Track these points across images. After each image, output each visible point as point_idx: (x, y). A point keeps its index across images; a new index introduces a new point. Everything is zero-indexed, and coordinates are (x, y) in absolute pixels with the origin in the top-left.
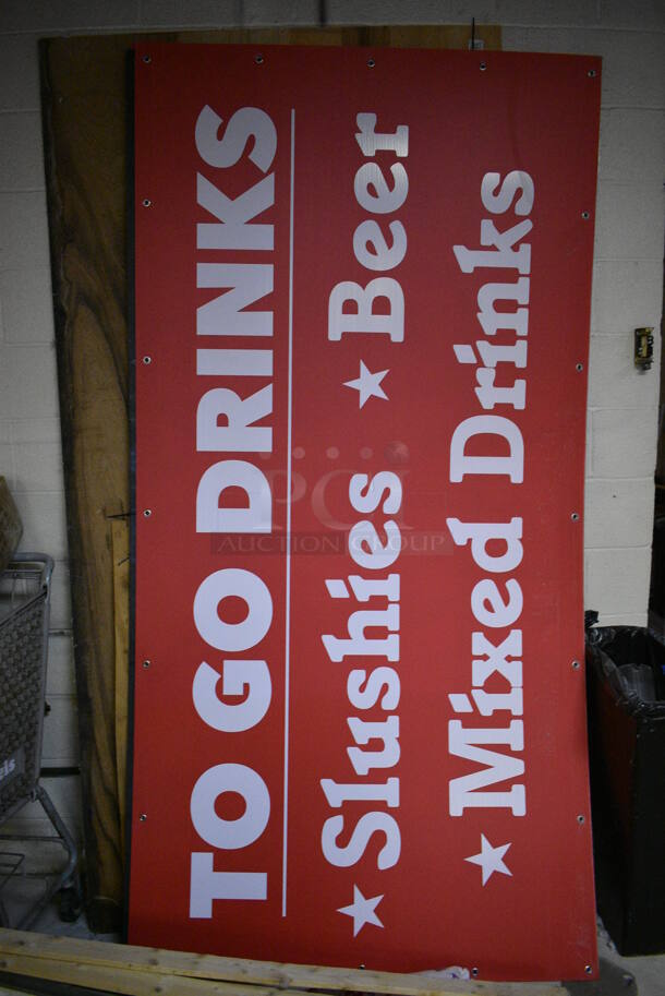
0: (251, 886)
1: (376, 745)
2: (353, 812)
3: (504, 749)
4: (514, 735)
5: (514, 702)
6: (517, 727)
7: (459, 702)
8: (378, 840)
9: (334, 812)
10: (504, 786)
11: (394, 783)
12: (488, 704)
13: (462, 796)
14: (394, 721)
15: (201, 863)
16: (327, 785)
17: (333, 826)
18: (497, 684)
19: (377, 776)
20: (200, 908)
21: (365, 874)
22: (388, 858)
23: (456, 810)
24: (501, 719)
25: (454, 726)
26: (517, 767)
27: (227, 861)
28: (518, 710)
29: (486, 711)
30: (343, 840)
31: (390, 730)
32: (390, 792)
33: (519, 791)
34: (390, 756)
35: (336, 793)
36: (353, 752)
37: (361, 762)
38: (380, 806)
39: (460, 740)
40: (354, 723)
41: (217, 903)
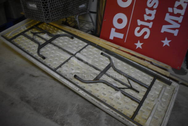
0: (121, 36)
1: (150, 15)
2: (142, 27)
3: (177, 22)
4: (180, 19)
5: (182, 12)
7: (170, 10)
8: (145, 33)
9: (138, 26)
10: (174, 29)
11: (151, 23)
12: (176, 11)
13: (164, 29)
14: (155, 11)
15: (113, 30)
16: (139, 21)
17: (138, 29)
18: (180, 7)
19: (149, 21)
20: (111, 38)
21: (141, 39)
22: (146, 37)
23: (162, 31)
24: (178, 15)
25: (167, 14)
26: (178, 26)
27: (117, 31)
28: (183, 14)
30: (139, 32)
31: (154, 13)
32: (150, 25)
33: (177, 31)
34: (152, 18)
36: (145, 16)
37: (146, 18)
38: (147, 27)
39: (168, 18)
40: (147, 10)
41: (114, 38)
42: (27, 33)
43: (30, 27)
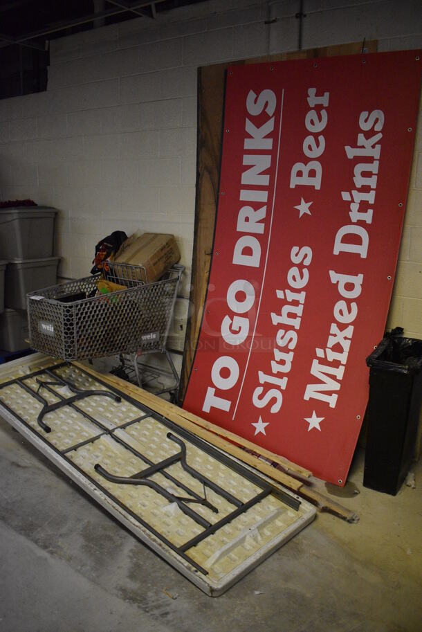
0: (225, 405)
1: (282, 362)
2: (268, 387)
3: (333, 377)
4: (340, 373)
5: (343, 358)
6: (342, 369)
7: (320, 353)
8: (274, 400)
9: (260, 385)
10: (329, 393)
11: (285, 379)
12: (332, 356)
13: (311, 392)
14: (292, 354)
15: (211, 391)
16: (261, 374)
17: (259, 390)
18: (338, 348)
19: (280, 375)
20: (206, 408)
21: (265, 413)
22: (275, 409)
23: (306, 398)
24: (336, 364)
25: (315, 362)
26: (337, 386)
27: (219, 393)
28: (344, 361)
29: (330, 359)
30: (261, 397)
31: (289, 357)
32: (283, 383)
33: (335, 396)
34: (287, 368)
35: (263, 378)
36: (273, 363)
37: (276, 368)
38: (278, 387)
39: (316, 369)
40: (276, 352)
41: (212, 408)
42: (28, 381)
43: (37, 370)
